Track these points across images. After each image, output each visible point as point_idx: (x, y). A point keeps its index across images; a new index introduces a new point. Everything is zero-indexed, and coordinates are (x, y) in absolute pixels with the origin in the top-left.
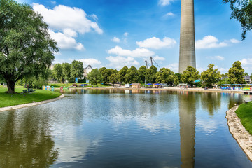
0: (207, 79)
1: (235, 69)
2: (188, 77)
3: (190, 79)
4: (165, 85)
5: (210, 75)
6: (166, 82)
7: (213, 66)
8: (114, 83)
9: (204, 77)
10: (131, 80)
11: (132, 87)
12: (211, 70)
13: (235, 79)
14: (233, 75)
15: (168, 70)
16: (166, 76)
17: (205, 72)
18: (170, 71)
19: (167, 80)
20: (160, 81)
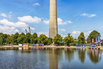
0: (67, 41)
1: (81, 36)
2: (57, 40)
3: (58, 41)
4: (43, 44)
5: (69, 39)
6: (43, 43)
7: (70, 34)
8: (10, 43)
9: (66, 40)
10: (22, 41)
11: (24, 46)
12: (69, 36)
13: (81, 41)
14: (81, 39)
15: (44, 36)
16: (43, 39)
17: (66, 37)
18: (46, 36)
19: (44, 41)
20: (41, 42)
